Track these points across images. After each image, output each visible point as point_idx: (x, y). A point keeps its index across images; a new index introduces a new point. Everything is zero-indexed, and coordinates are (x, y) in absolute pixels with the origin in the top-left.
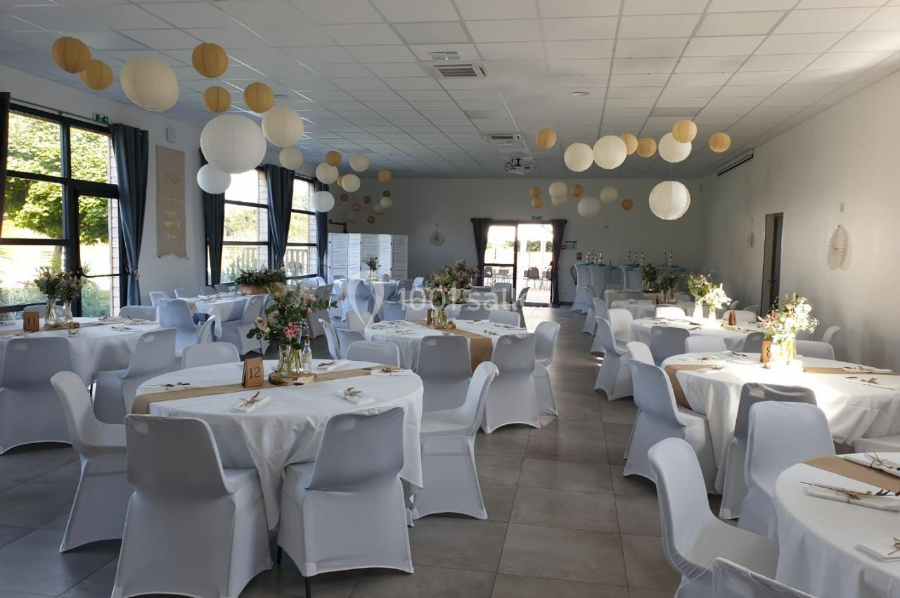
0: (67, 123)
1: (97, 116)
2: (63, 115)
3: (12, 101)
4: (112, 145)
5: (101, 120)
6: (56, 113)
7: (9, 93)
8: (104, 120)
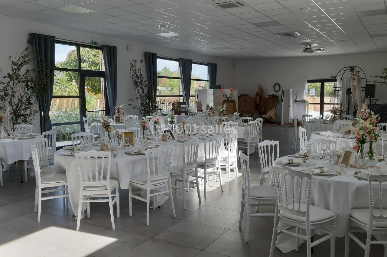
0: (79, 46)
1: (92, 42)
2: (77, 43)
3: (56, 39)
4: (102, 54)
5: (94, 44)
6: (74, 42)
7: (55, 36)
8: (96, 43)
